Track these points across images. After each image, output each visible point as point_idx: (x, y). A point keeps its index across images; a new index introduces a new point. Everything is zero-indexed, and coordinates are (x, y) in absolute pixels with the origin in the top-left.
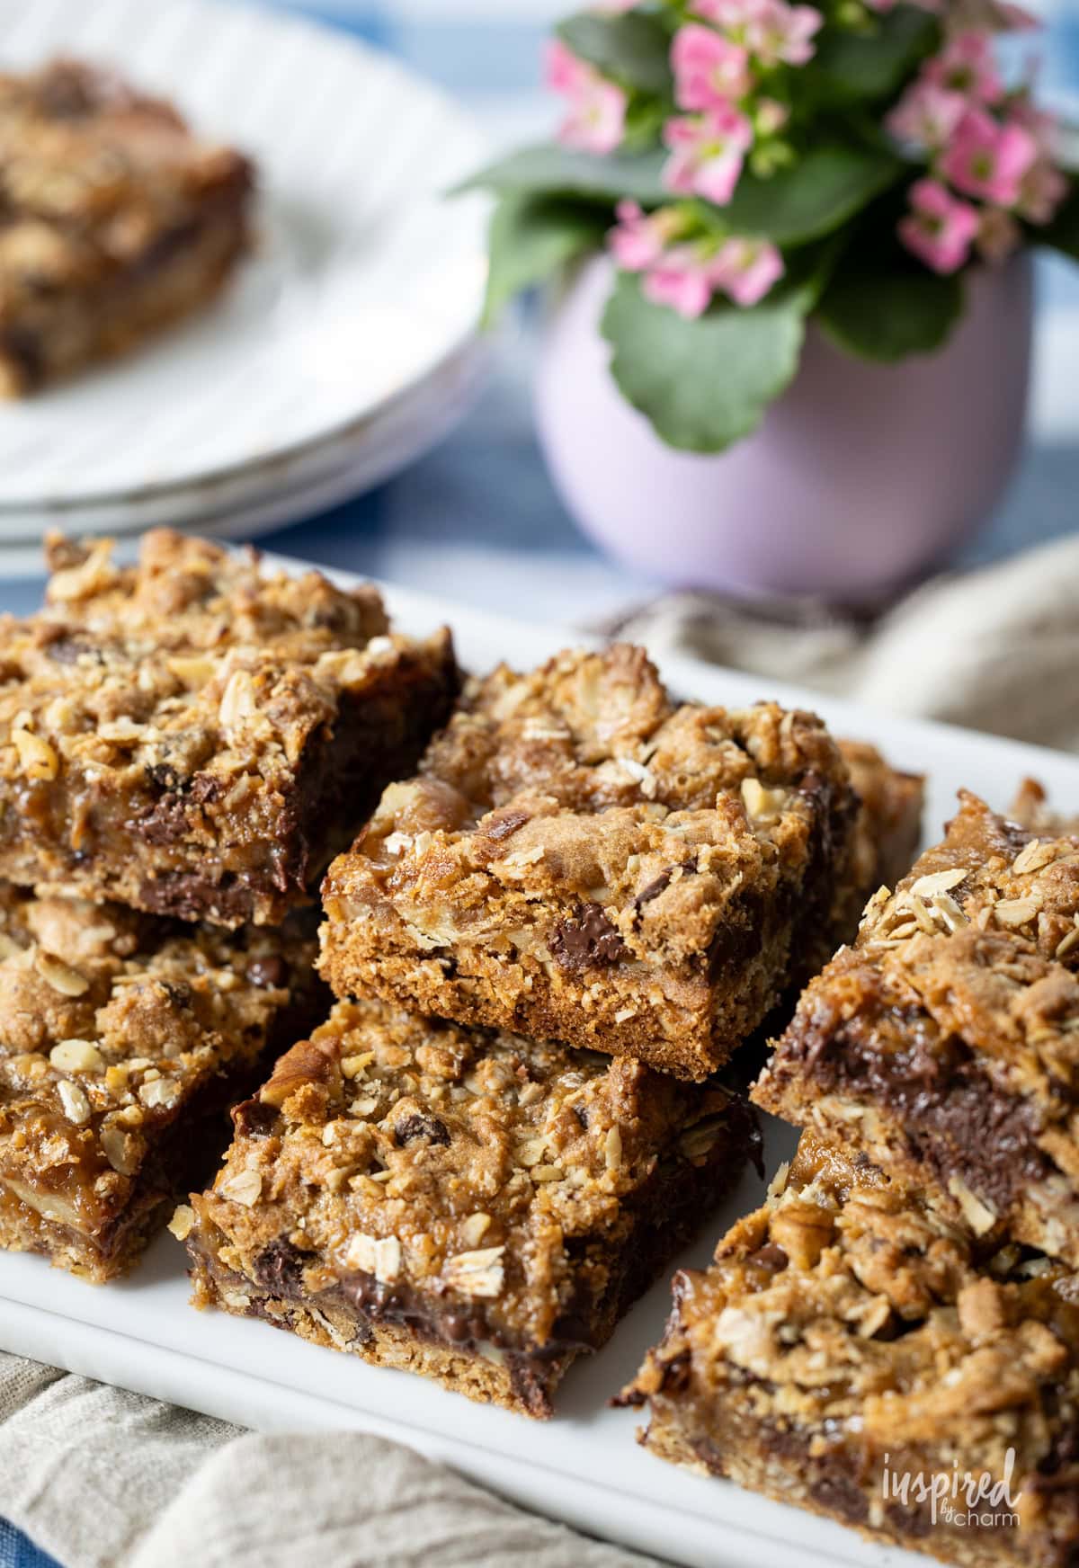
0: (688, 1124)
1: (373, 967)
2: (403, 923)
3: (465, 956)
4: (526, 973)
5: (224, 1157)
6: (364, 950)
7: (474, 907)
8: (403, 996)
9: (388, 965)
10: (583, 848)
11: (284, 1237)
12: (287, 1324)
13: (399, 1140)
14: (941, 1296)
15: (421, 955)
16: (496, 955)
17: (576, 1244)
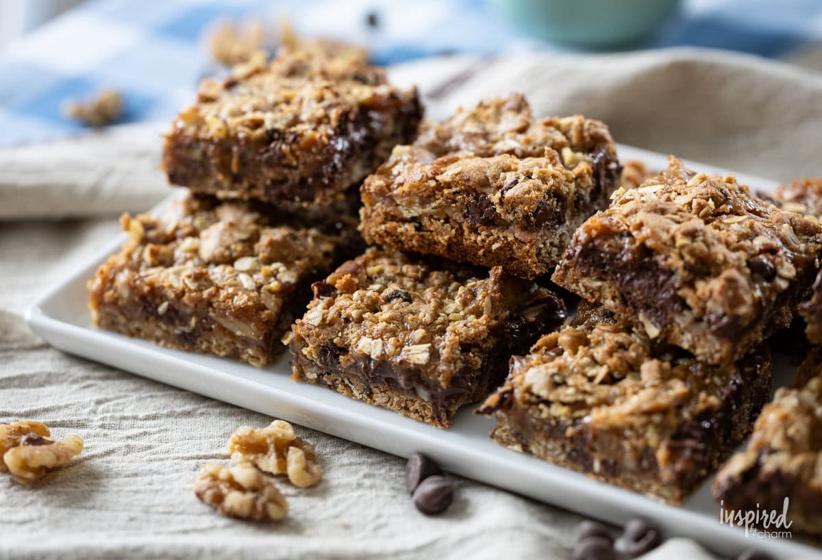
0: (528, 303)
1: (383, 227)
2: (397, 205)
3: (426, 221)
4: (452, 228)
5: (308, 307)
6: (379, 219)
7: (429, 197)
8: (396, 240)
9: (389, 225)
10: (480, 169)
11: (331, 340)
12: (333, 387)
13: (388, 300)
14: (633, 368)
15: (404, 221)
16: (439, 220)
17: (466, 346)
